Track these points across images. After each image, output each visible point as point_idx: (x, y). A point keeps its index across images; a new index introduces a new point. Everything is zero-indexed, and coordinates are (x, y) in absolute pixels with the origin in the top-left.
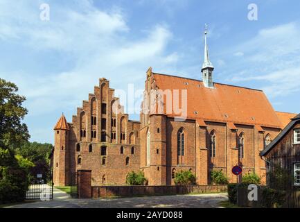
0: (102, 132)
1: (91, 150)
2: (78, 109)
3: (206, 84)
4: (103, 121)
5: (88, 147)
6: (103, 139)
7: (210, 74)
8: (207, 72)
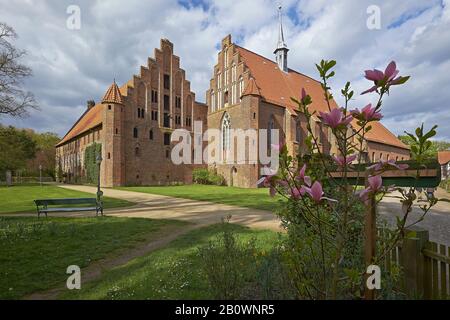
0: (165, 114)
1: (151, 137)
2: (135, 77)
3: (282, 68)
4: (166, 98)
5: (148, 133)
6: (166, 124)
7: (285, 57)
8: (282, 53)
